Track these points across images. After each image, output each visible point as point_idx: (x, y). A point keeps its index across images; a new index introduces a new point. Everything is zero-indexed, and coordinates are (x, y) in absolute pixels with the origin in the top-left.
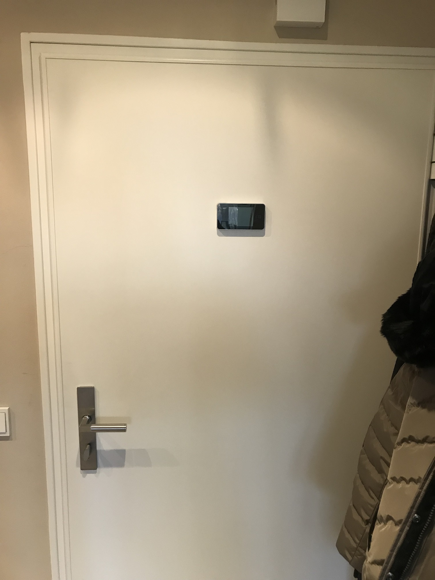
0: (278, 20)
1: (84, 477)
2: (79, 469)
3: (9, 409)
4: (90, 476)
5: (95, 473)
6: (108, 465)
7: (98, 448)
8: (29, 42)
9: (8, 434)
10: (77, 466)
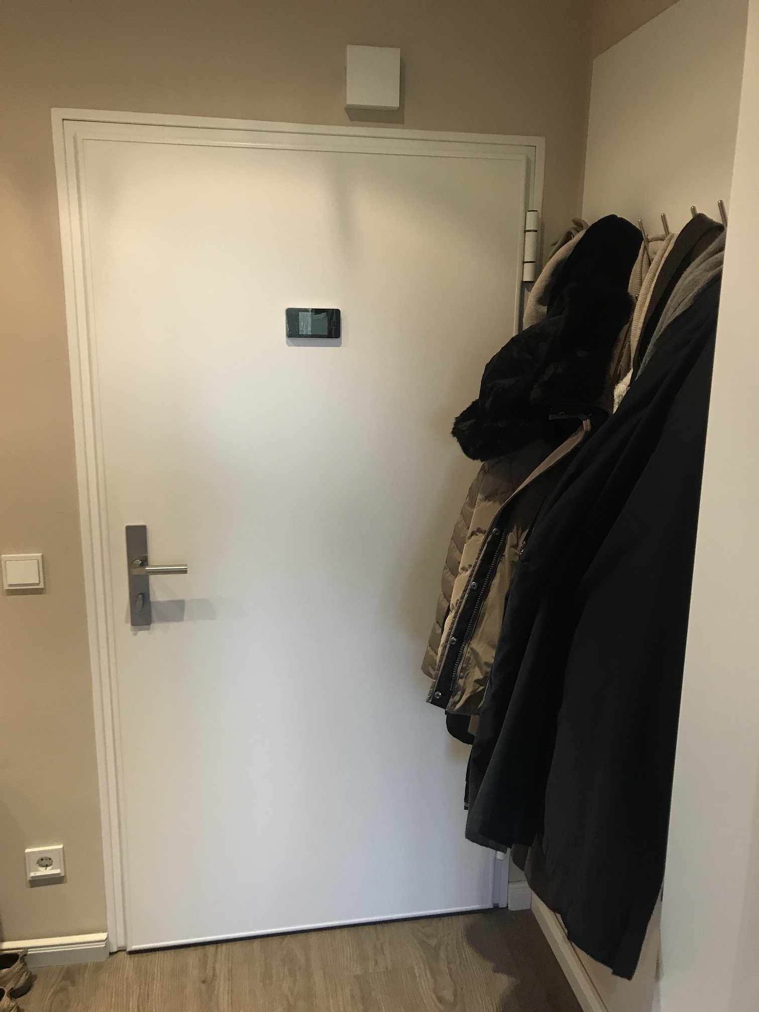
0: (348, 103)
1: (135, 635)
2: (129, 625)
3: (42, 556)
4: (143, 634)
5: (148, 629)
6: (165, 619)
7: (152, 599)
8: (61, 120)
9: (41, 586)
10: (127, 622)
